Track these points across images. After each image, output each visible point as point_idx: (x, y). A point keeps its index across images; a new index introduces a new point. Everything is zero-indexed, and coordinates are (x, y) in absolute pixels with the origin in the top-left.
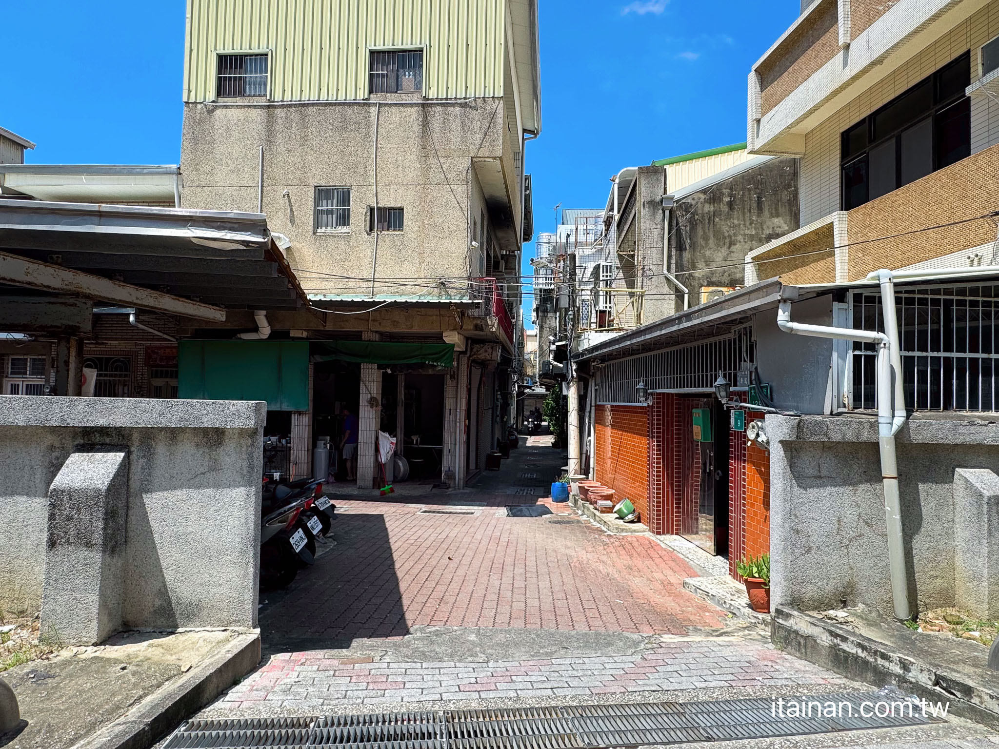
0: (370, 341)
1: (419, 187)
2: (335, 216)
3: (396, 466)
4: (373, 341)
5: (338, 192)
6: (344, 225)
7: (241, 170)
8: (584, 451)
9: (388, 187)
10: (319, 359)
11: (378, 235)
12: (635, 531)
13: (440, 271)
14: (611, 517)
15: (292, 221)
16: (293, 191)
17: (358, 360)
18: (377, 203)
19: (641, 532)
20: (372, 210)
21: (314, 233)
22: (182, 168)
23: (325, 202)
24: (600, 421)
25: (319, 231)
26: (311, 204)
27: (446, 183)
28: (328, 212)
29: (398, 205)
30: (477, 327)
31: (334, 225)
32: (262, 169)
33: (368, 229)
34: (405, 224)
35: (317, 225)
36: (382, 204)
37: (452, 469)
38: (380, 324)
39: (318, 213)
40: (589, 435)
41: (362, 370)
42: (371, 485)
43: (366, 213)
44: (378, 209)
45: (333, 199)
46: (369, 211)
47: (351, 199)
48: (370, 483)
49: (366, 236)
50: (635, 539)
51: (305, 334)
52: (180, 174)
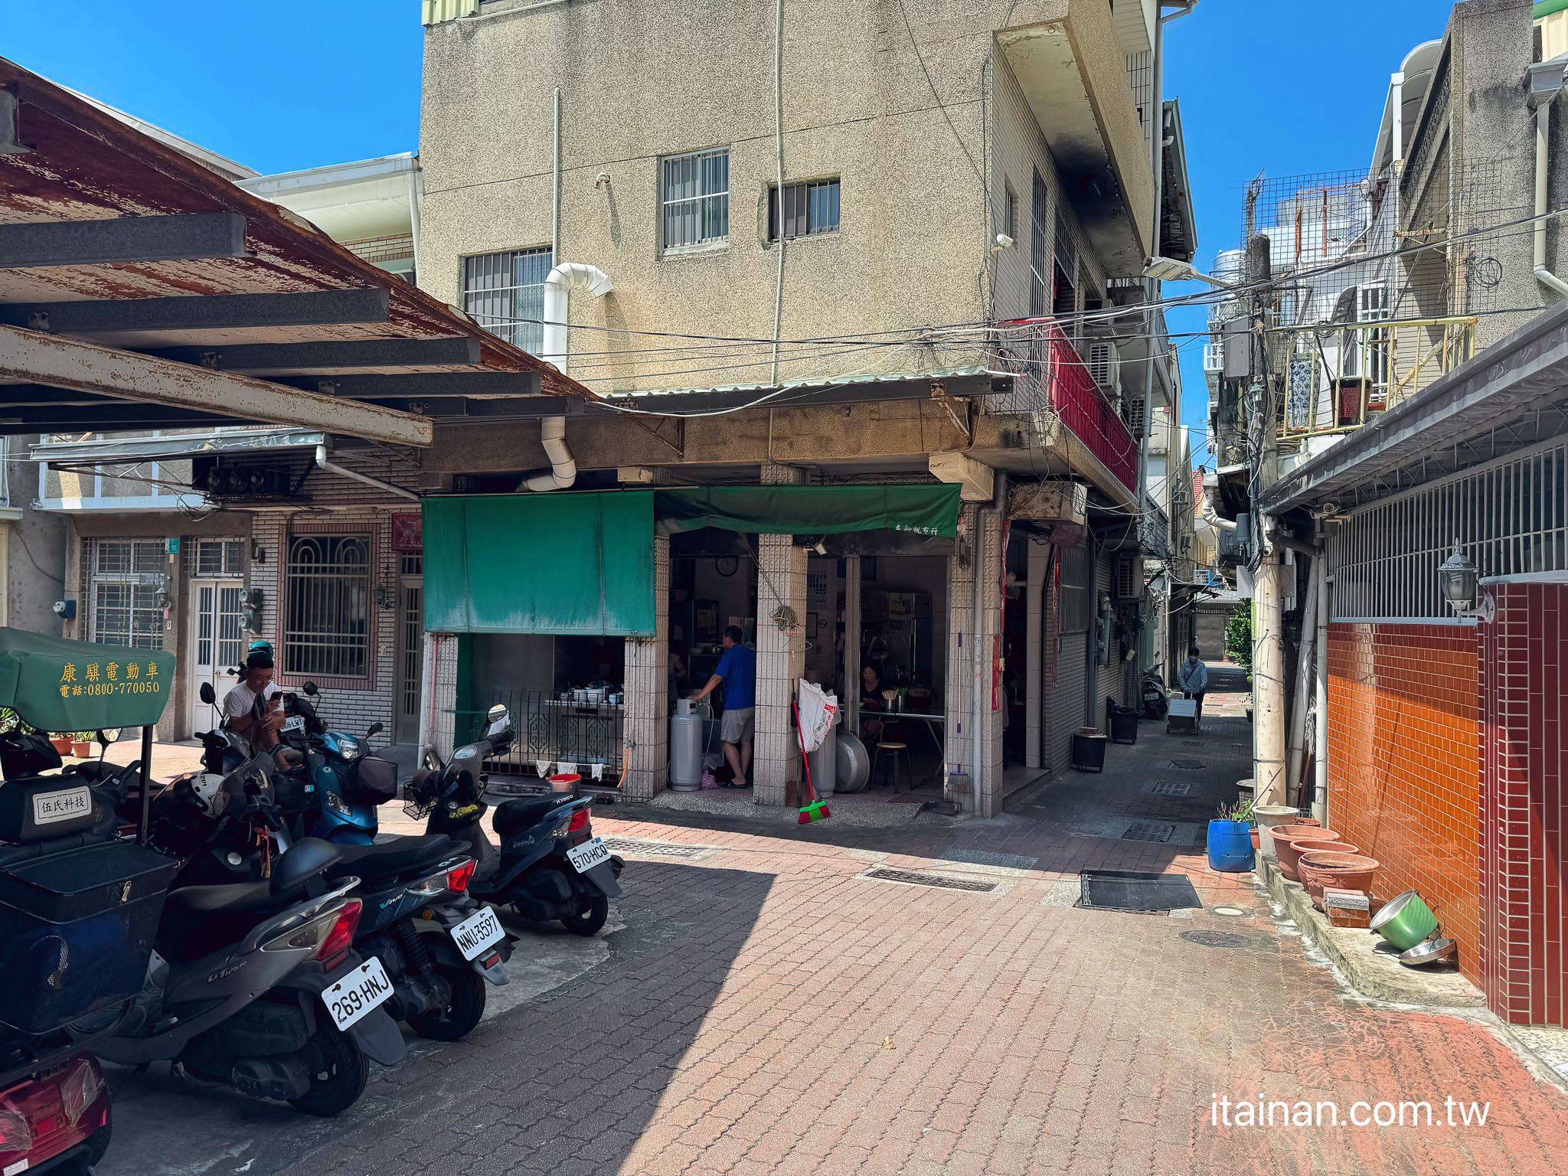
0: (776, 484)
1: (874, 122)
2: (699, 216)
3: (840, 758)
4: (782, 485)
5: (704, 162)
6: (717, 234)
7: (523, 144)
8: (1298, 743)
9: (806, 134)
10: (674, 526)
11: (785, 246)
12: (1436, 1001)
13: (922, 315)
14: (1360, 942)
15: (616, 237)
16: (617, 172)
17: (753, 527)
18: (783, 173)
19: (1457, 1005)
20: (773, 191)
21: (659, 258)
22: (421, 157)
23: (678, 188)
24: (1341, 667)
25: (667, 253)
26: (651, 196)
27: (934, 103)
28: (686, 209)
29: (827, 171)
30: (1010, 440)
31: (698, 237)
32: (559, 136)
33: (765, 236)
34: (843, 211)
35: (665, 241)
36: (793, 176)
37: (965, 769)
38: (791, 445)
39: (665, 214)
40: (1311, 702)
41: (761, 549)
42: (782, 798)
43: (761, 199)
44: (786, 187)
45: (694, 179)
46: (766, 194)
47: (730, 173)
48: (780, 795)
49: (761, 251)
50: (1435, 1032)
51: (646, 476)
52: (420, 169)
